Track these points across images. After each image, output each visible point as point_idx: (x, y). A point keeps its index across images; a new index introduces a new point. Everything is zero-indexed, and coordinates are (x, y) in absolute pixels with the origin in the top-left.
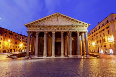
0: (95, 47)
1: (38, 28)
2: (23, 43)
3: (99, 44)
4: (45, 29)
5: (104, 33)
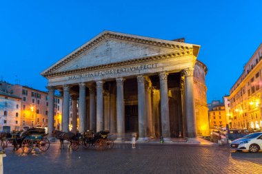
4: (81, 77)
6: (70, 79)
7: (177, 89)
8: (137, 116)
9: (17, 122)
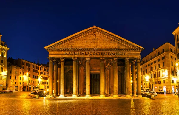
0: (148, 82)
1: (63, 52)
2: (42, 77)
3: (154, 80)
4: (75, 53)
5: (159, 65)
6: (66, 54)
7: (122, 67)
8: (99, 81)
9: (20, 83)
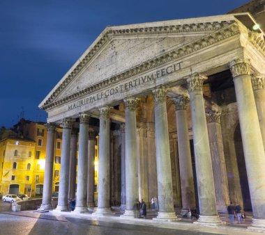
1: (65, 105)
4: (82, 103)
6: (70, 108)
9: (28, 178)
